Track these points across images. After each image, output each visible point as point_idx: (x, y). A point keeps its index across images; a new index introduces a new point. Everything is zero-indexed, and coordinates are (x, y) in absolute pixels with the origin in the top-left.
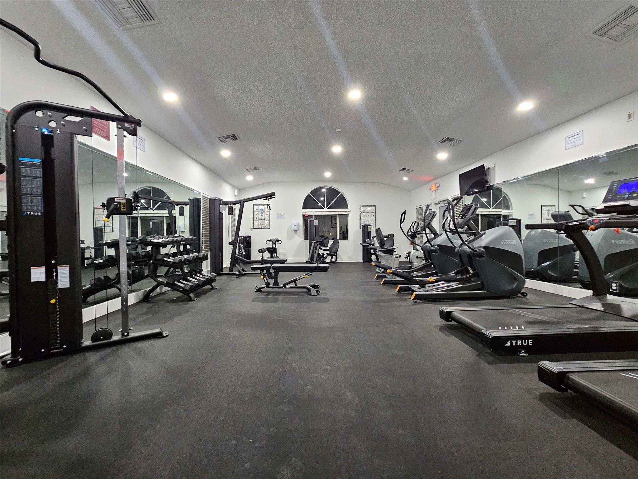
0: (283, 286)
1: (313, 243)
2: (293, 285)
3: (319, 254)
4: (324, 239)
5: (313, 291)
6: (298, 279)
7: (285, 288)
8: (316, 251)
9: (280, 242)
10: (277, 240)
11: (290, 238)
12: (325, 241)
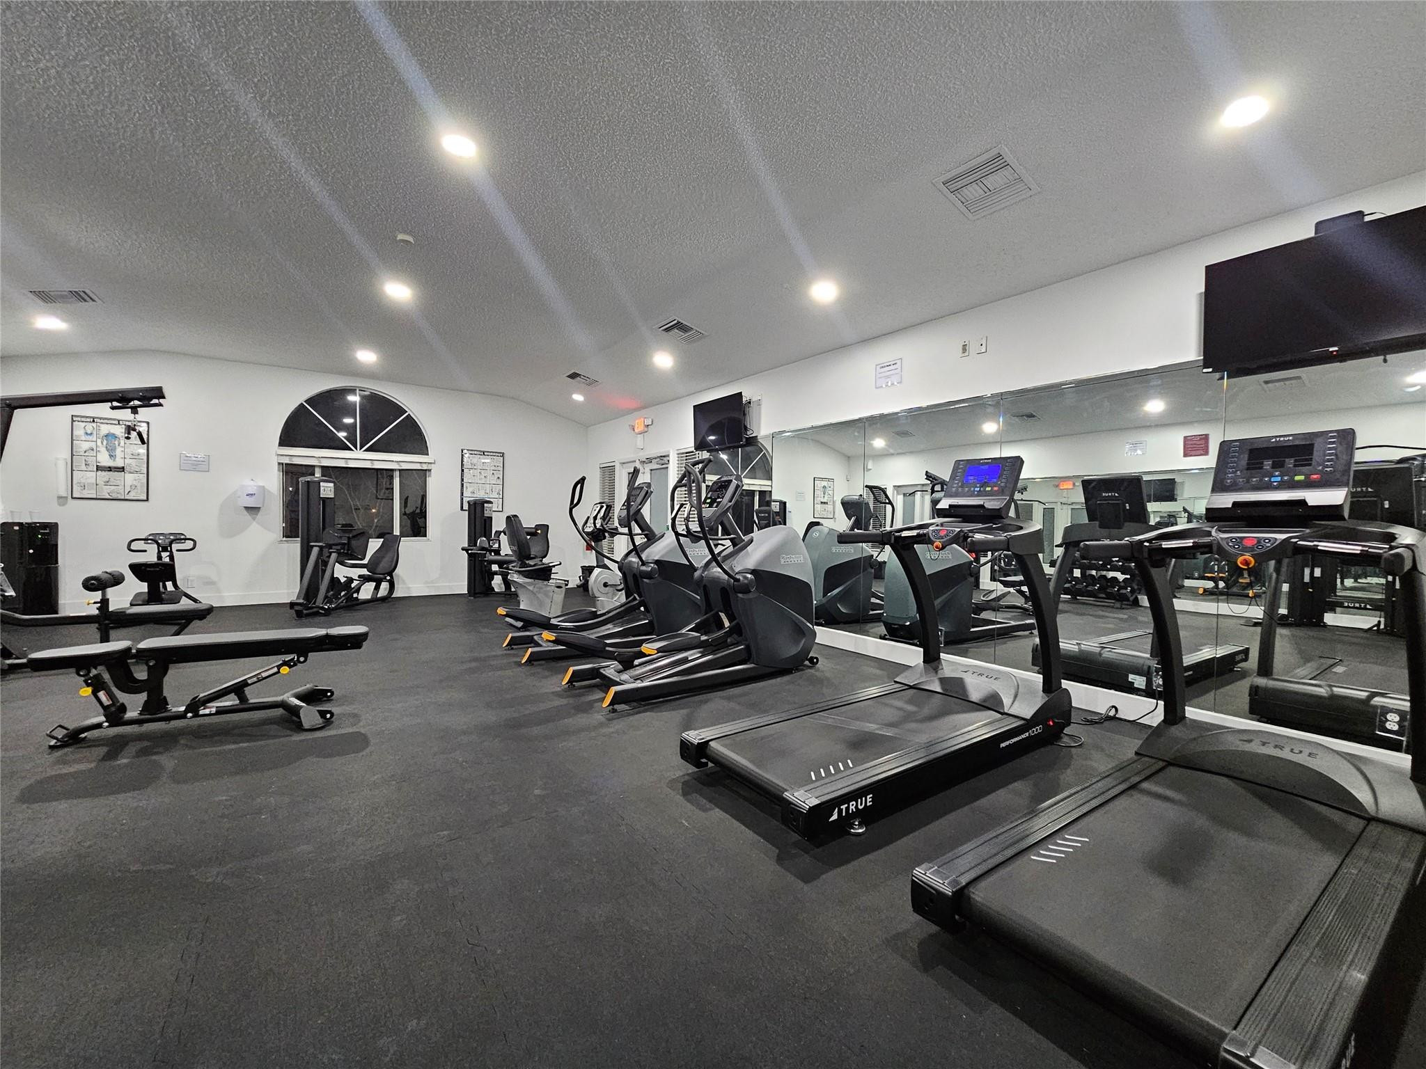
0: (186, 711)
1: (315, 551)
2: (230, 701)
3: (334, 581)
4: (354, 537)
5: (309, 715)
6: (249, 682)
7: (196, 715)
8: (324, 571)
9: (189, 544)
10: (180, 538)
11: (230, 531)
12: (354, 543)
